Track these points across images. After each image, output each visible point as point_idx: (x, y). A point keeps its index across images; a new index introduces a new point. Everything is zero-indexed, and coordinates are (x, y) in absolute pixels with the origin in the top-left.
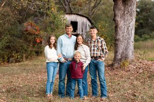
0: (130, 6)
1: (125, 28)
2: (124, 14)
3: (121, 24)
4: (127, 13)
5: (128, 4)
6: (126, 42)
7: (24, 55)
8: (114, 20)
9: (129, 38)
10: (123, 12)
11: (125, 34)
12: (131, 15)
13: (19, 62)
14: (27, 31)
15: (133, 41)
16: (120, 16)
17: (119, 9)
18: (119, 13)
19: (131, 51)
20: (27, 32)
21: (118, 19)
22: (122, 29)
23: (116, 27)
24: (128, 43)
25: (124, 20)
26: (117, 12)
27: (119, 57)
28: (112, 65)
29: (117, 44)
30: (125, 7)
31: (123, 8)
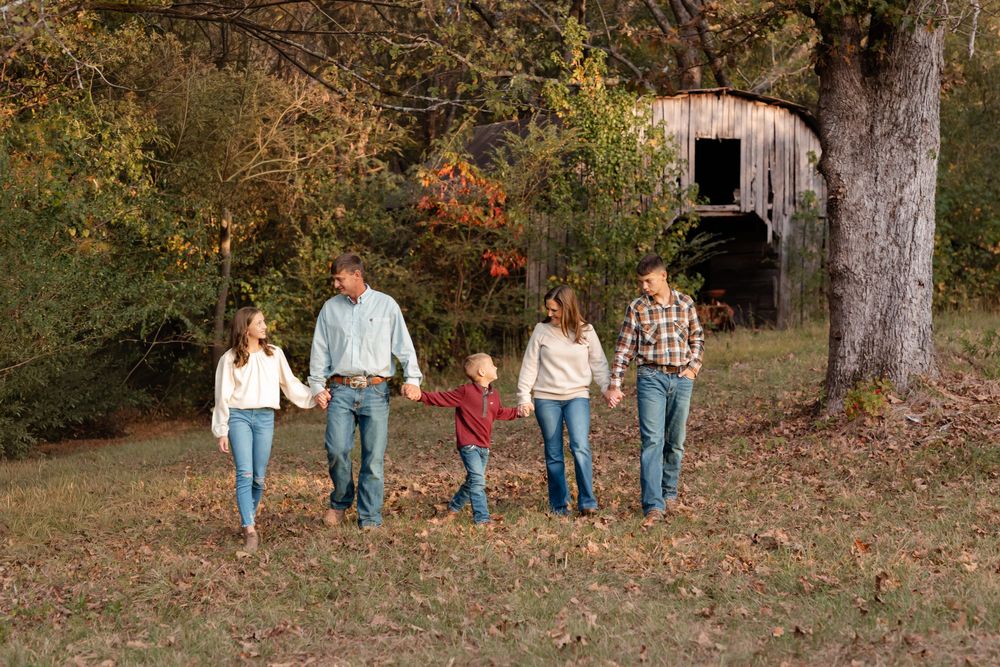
0: (903, 94)
1: (876, 211)
2: (869, 140)
3: (857, 190)
4: (887, 135)
5: (890, 86)
6: (887, 283)
9: (903, 266)
10: (864, 130)
11: (881, 241)
12: (908, 143)
14: (434, 210)
15: (926, 276)
16: (848, 149)
17: (847, 115)
18: (845, 136)
19: (912, 331)
20: (435, 221)
21: (841, 165)
22: (864, 217)
23: (833, 208)
24: (897, 291)
25: (872, 167)
26: (832, 129)
27: (850, 363)
28: (815, 410)
29: (839, 298)
30: (873, 102)
31: (863, 108)
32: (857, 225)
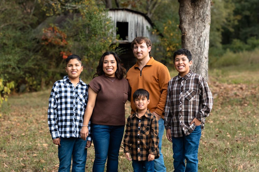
0: (202, 8)
1: (195, 38)
2: (193, 20)
3: (190, 33)
4: (198, 19)
5: (198, 6)
6: (197, 58)
7: (43, 80)
8: (181, 28)
9: (201, 53)
10: (192, 17)
11: (196, 47)
12: (203, 21)
13: (36, 90)
14: (46, 40)
15: (207, 56)
16: (187, 22)
17: (187, 13)
18: (187, 18)
19: (204, 70)
20: (47, 43)
21: (186, 26)
22: (192, 40)
23: (183, 38)
24: (200, 60)
25: (194, 27)
26: (183, 17)
30: (194, 10)
31: (191, 11)
32: (190, 42)
